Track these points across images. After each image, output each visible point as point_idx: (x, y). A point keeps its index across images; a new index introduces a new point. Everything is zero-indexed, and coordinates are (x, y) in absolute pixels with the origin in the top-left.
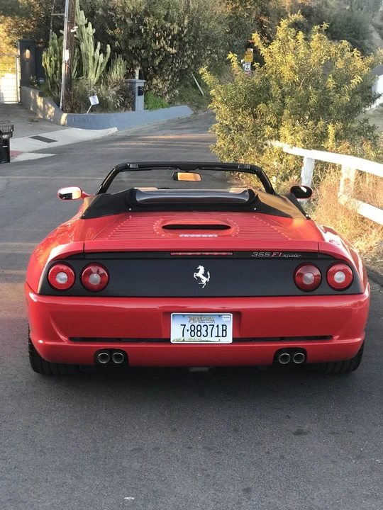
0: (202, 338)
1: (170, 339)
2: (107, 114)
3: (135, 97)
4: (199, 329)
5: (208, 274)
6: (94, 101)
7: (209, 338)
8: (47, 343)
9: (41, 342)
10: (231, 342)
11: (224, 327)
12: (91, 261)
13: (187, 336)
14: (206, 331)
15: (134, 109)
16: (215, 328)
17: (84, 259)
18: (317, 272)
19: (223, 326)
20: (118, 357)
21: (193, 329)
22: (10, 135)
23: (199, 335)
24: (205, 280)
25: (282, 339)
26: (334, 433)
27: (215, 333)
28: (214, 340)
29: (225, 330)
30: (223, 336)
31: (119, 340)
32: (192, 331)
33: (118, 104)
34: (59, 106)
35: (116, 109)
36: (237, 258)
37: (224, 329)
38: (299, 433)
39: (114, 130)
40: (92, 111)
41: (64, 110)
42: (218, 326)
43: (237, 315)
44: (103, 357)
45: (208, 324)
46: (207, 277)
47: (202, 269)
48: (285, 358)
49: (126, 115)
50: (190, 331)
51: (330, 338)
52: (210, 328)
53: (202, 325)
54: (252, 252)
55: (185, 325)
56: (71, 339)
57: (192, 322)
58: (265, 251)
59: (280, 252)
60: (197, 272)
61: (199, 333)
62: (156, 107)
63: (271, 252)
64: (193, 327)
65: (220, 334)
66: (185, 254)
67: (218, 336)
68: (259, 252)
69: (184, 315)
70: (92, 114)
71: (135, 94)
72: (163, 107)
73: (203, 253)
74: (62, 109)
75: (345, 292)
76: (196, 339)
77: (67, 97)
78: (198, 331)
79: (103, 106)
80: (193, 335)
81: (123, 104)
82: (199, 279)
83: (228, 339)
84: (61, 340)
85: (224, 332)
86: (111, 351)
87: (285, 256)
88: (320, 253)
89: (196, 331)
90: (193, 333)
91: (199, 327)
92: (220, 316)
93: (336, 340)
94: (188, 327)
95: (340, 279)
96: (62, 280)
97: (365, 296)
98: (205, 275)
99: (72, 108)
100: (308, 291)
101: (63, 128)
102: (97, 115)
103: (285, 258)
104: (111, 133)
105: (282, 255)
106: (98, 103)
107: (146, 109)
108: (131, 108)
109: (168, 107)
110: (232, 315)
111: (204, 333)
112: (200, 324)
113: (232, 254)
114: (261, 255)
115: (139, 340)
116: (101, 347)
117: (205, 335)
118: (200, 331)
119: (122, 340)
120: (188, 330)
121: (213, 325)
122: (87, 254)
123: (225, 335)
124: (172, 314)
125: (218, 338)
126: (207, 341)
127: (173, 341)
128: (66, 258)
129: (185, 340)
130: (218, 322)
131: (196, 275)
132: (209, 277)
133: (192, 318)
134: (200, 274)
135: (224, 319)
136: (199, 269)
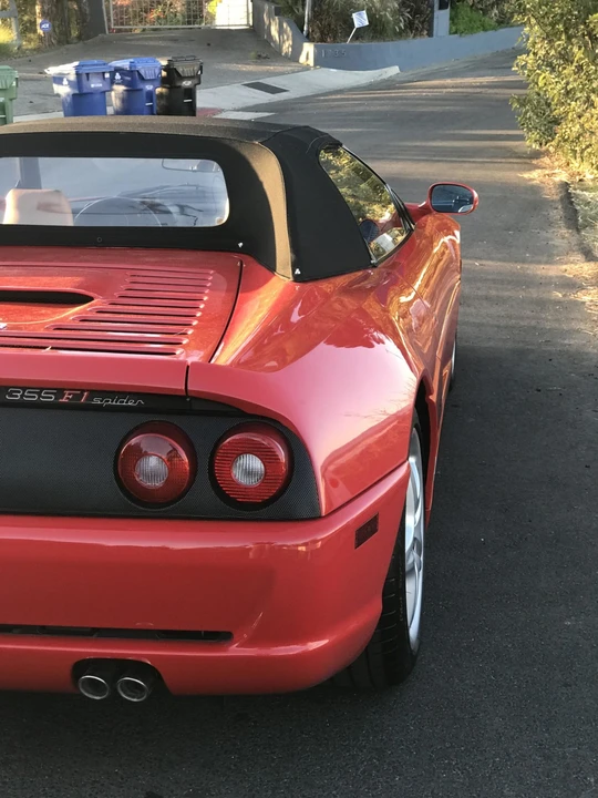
2: (382, 44)
3: (432, 12)
6: (360, 20)
15: (430, 34)
22: (195, 81)
33: (402, 25)
34: (302, 30)
35: (400, 35)
39: (393, 71)
40: (356, 37)
41: (309, 38)
49: (415, 44)
51: (227, 637)
54: (5, 387)
58: (40, 387)
59: (83, 391)
62: (471, 30)
63: (60, 392)
68: (24, 389)
70: (357, 43)
71: (432, 7)
72: (485, 30)
74: (308, 36)
75: (263, 513)
77: (316, 15)
79: (376, 29)
81: (410, 26)
87: (97, 401)
95: (250, 475)
99: (322, 33)
101: (307, 68)
102: (364, 45)
103: (98, 408)
104: (385, 76)
105: (90, 398)
106: (367, 23)
107: (456, 33)
108: (426, 32)
109: (494, 29)
114: (31, 396)
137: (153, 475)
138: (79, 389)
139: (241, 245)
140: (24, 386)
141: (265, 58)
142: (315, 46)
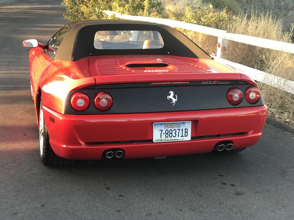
0: (173, 138)
1: (153, 140)
4: (171, 132)
5: (176, 96)
7: (177, 138)
8: (68, 147)
9: (64, 146)
10: (190, 139)
11: (186, 130)
12: (100, 90)
13: (164, 137)
14: (175, 133)
16: (181, 131)
17: (95, 89)
18: (240, 92)
19: (185, 129)
20: (119, 154)
21: (167, 132)
23: (171, 136)
24: (174, 100)
25: (218, 136)
26: (258, 192)
27: (180, 135)
28: (180, 139)
29: (187, 132)
30: (185, 136)
31: (118, 142)
32: (166, 134)
36: (192, 86)
37: (186, 131)
38: (238, 194)
42: (182, 130)
43: (195, 123)
44: (110, 154)
45: (176, 129)
47: (172, 93)
48: (221, 147)
50: (165, 134)
51: (246, 133)
52: (178, 131)
53: (173, 129)
54: (201, 81)
55: (162, 130)
56: (86, 143)
57: (167, 128)
58: (209, 81)
59: (218, 81)
60: (169, 95)
61: (171, 135)
63: (213, 81)
64: (167, 131)
65: (184, 135)
66: (160, 83)
67: (182, 136)
68: (205, 81)
69: (161, 124)
73: (172, 83)
75: (255, 105)
76: (169, 139)
80: (167, 136)
82: (171, 100)
83: (189, 138)
84: (81, 145)
85: (186, 133)
86: (114, 150)
87: (220, 83)
88: (242, 81)
89: (169, 134)
90: (167, 135)
91: (171, 131)
92: (183, 123)
93: (251, 135)
94: (164, 131)
96: (80, 104)
97: (265, 108)
98: (174, 97)
100: (235, 105)
103: (221, 85)
105: (219, 83)
110: (191, 122)
111: (174, 135)
112: (171, 129)
113: (189, 82)
114: (207, 83)
115: (131, 142)
116: (107, 148)
117: (175, 136)
118: (171, 133)
119: (120, 142)
120: (164, 134)
121: (180, 129)
122: (97, 85)
123: (186, 135)
124: (154, 124)
125: (183, 137)
126: (175, 140)
127: (155, 141)
128: (82, 89)
129: (162, 140)
130: (183, 127)
131: (169, 97)
132: (177, 98)
133: (166, 126)
134: (171, 97)
135: (186, 125)
136: (170, 93)
137: (236, 98)
139: (169, 53)
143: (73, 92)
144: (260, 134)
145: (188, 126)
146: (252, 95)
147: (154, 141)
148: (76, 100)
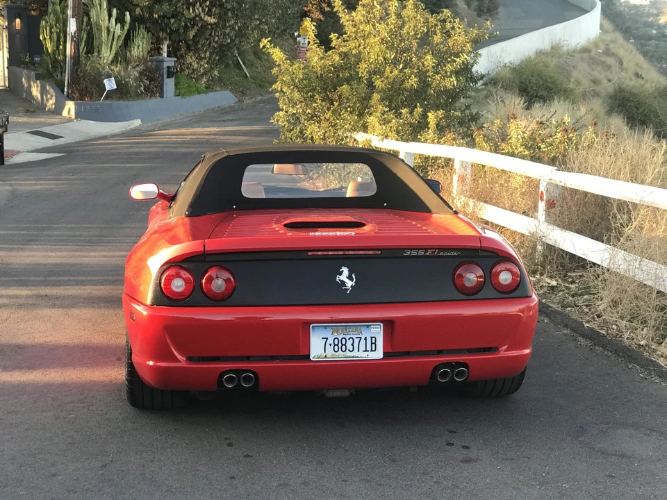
0: (348, 353)
1: (309, 355)
2: (129, 103)
3: (163, 80)
4: (344, 343)
5: (354, 277)
6: (110, 84)
7: (355, 353)
8: (159, 364)
9: (151, 363)
10: (381, 356)
11: (374, 339)
12: (214, 264)
13: (330, 351)
14: (352, 345)
15: (162, 96)
16: (363, 341)
17: (204, 261)
18: (480, 273)
19: (372, 338)
20: (247, 379)
21: (336, 343)
22: (3, 129)
23: (344, 349)
24: (349, 284)
25: (440, 352)
26: (507, 460)
27: (362, 347)
28: (361, 355)
29: (375, 343)
30: (372, 351)
31: (248, 358)
32: (335, 345)
33: (142, 89)
34: (63, 91)
35: (139, 96)
36: (387, 258)
37: (373, 342)
39: (137, 123)
40: (107, 98)
41: (70, 98)
42: (366, 339)
43: (389, 325)
44: (230, 380)
45: (354, 337)
46: (352, 280)
47: (345, 271)
48: (444, 375)
49: (152, 103)
50: (333, 345)
51: (496, 349)
52: (357, 341)
53: (347, 337)
54: (403, 249)
55: (327, 339)
56: (189, 359)
57: (335, 334)
58: (418, 249)
59: (436, 249)
60: (340, 275)
61: (344, 347)
62: (190, 93)
63: (426, 249)
64: (336, 340)
65: (369, 348)
66: (325, 253)
67: (366, 351)
68: (411, 249)
69: (325, 326)
70: (108, 102)
71: (162, 76)
72: (199, 93)
73: (347, 253)
74: (68, 96)
75: (511, 295)
76: (340, 355)
77: (75, 80)
78: (342, 345)
79: (122, 91)
80: (336, 349)
81: (147, 89)
82: (343, 283)
83: (378, 354)
84: (178, 361)
85: (374, 345)
86: (239, 372)
87: (441, 254)
88: (482, 250)
89: (340, 345)
90: (336, 347)
91: (344, 340)
92: (368, 326)
93: (504, 352)
94: (330, 341)
95: (506, 280)
96: (178, 287)
97: (533, 300)
98: (350, 278)
99: (81, 94)
100: (471, 294)
101: (70, 120)
102: (115, 103)
103: (442, 256)
104: (133, 127)
105: (439, 253)
106: (116, 87)
107: (178, 95)
108: (158, 94)
109: (205, 93)
110: (382, 324)
111: (350, 347)
112: (344, 336)
113: (380, 252)
114: (414, 253)
115: (272, 358)
116: (227, 367)
117: (351, 350)
118: (345, 345)
119: (251, 359)
120: (330, 345)
121: (361, 338)
122: (207, 255)
123: (373, 349)
124: (311, 326)
125: (367, 353)
126: (353, 357)
127: (313, 358)
128: (182, 261)
129: (327, 356)
130: (367, 334)
131: (338, 278)
132: (354, 280)
133: (335, 330)
134: (344, 277)
135: (373, 330)
136: (343, 271)
137: (469, 280)
138: (434, 248)
139: (385, 204)
140: (411, 248)
141: (33, 112)
142: (75, 104)
143: (165, 267)
144: (528, 351)
145: (378, 331)
146: (505, 278)
147: (311, 359)
148: (169, 280)
